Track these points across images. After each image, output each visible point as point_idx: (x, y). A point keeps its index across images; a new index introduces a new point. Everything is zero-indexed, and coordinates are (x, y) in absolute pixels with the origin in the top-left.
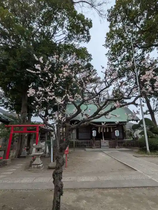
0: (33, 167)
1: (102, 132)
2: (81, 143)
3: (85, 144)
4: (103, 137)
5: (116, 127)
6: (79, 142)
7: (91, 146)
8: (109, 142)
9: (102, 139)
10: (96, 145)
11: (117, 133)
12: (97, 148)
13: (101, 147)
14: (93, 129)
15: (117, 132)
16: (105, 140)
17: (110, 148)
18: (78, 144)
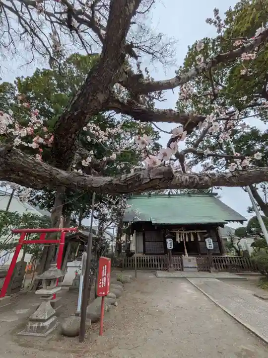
0: (29, 325)
1: (183, 242)
2: (148, 260)
3: (156, 263)
4: (186, 250)
5: (206, 233)
6: (146, 258)
7: (165, 267)
8: (197, 260)
9: (185, 255)
10: (174, 265)
11: (210, 244)
12: (177, 270)
13: (184, 269)
14: (166, 236)
15: (210, 242)
16: (189, 255)
17: (199, 271)
18: (145, 262)
